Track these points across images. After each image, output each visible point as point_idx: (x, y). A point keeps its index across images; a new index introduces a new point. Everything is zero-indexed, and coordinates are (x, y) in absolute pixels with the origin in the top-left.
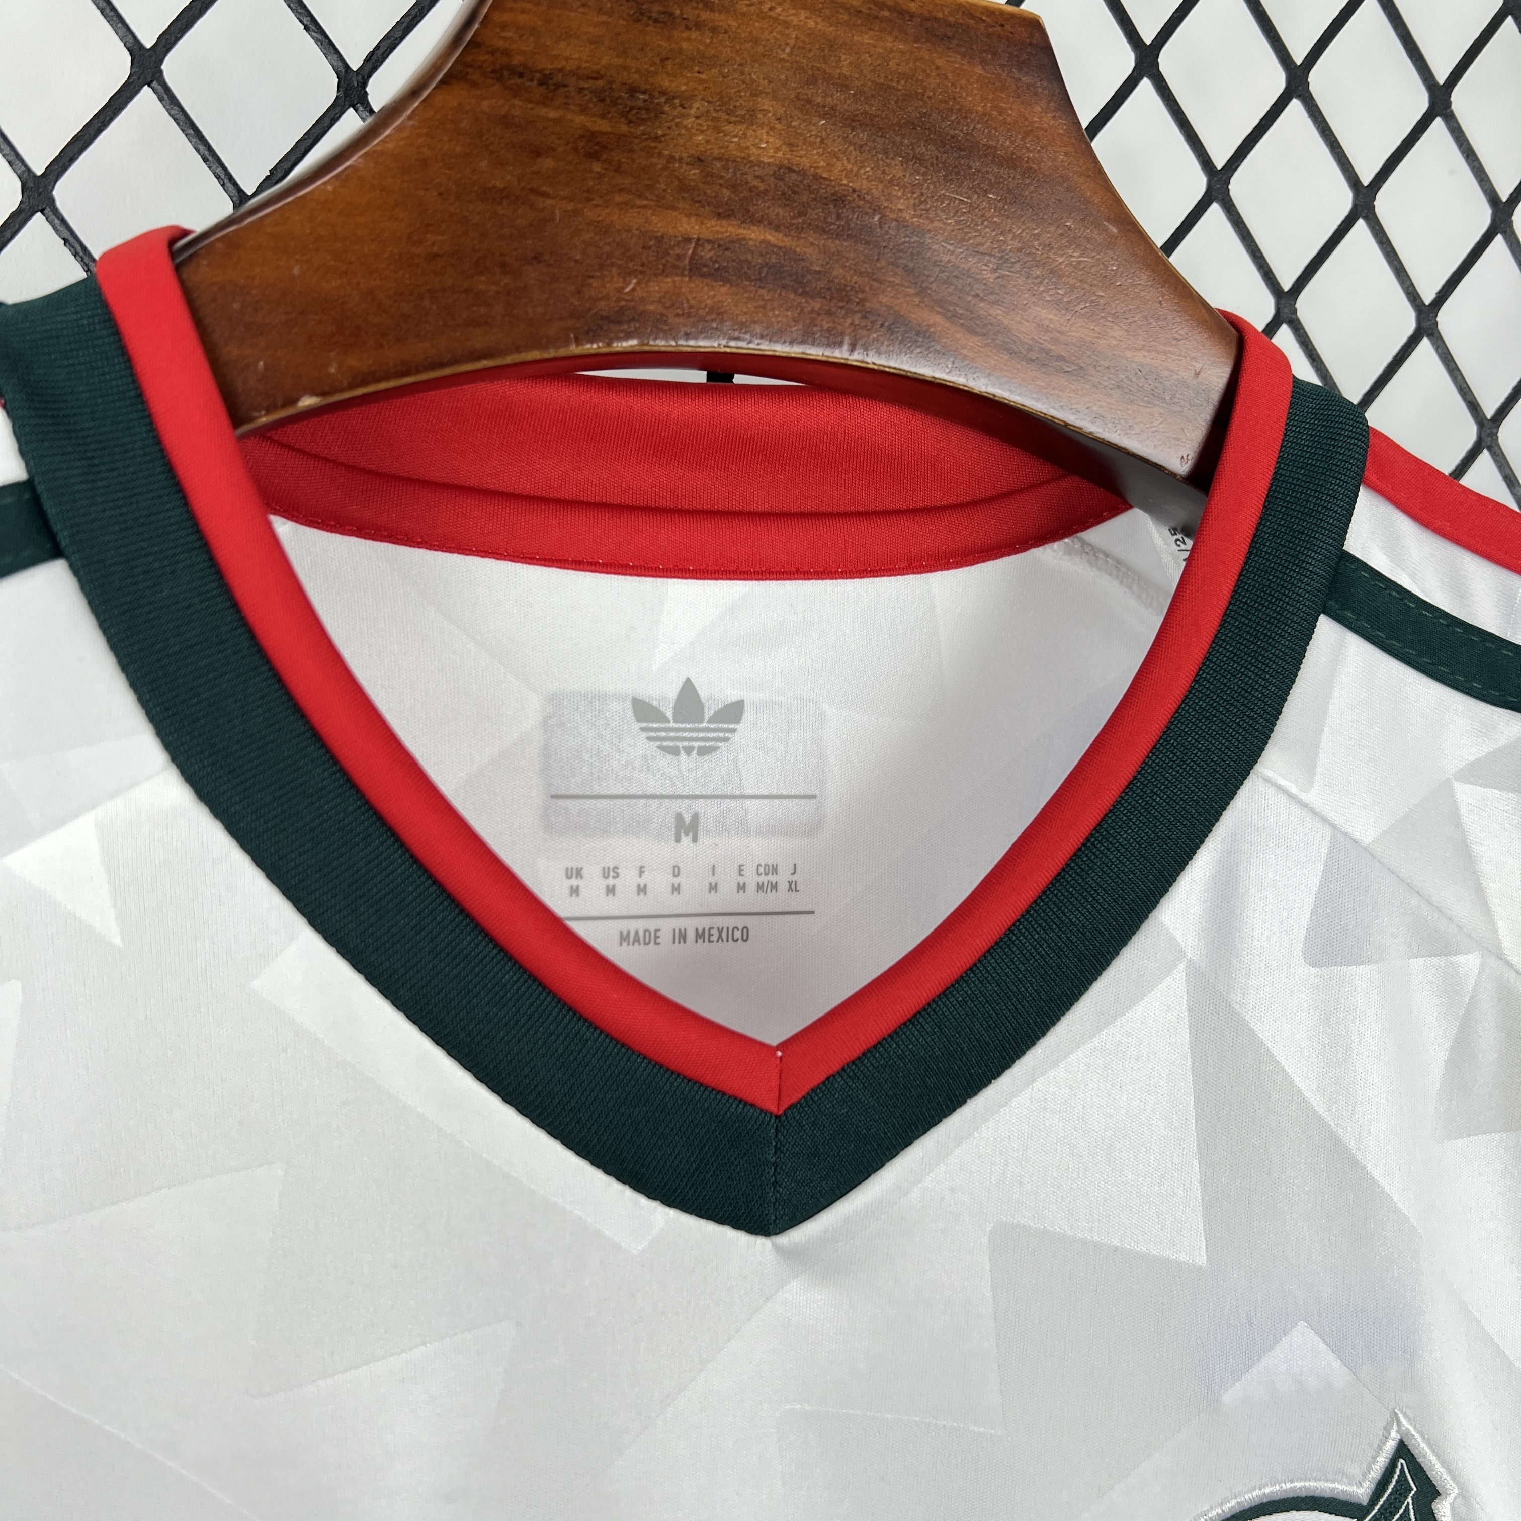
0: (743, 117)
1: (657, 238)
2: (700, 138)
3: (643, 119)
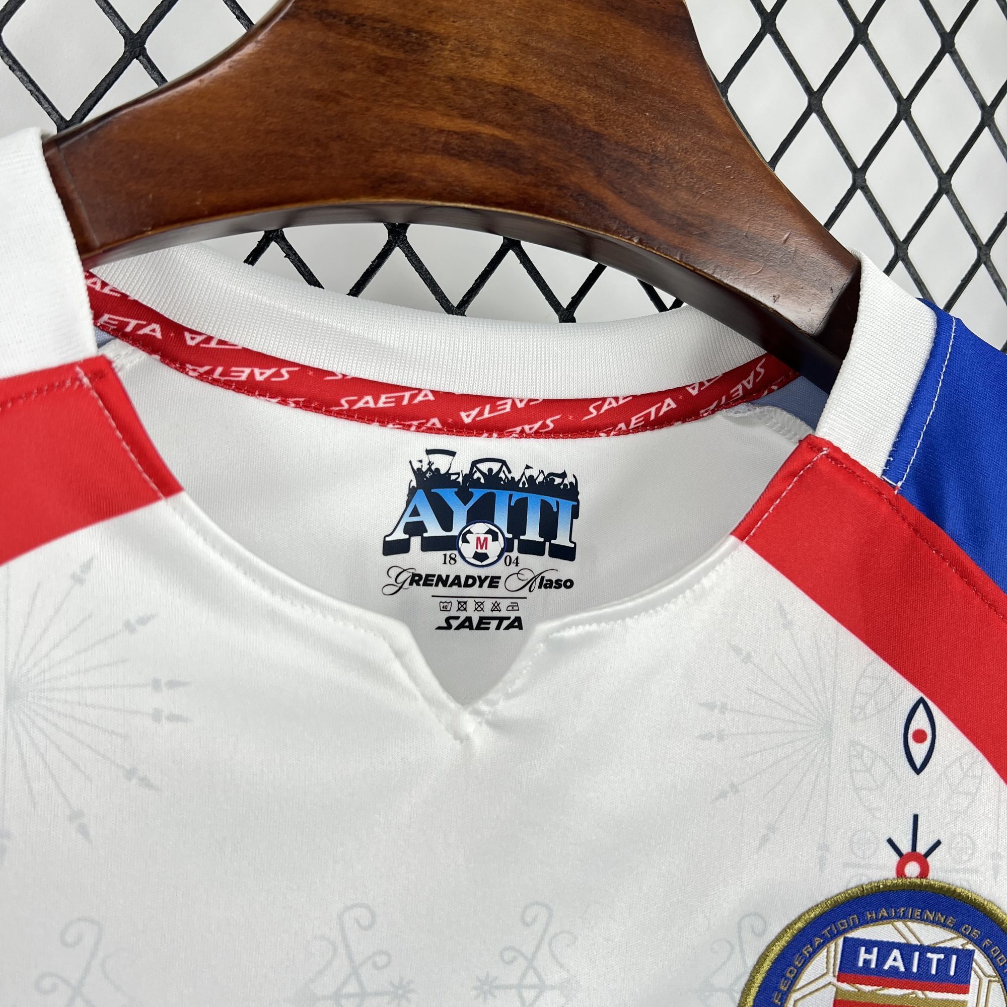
0: (482, 52)
1: (421, 129)
2: (452, 64)
3: (415, 50)
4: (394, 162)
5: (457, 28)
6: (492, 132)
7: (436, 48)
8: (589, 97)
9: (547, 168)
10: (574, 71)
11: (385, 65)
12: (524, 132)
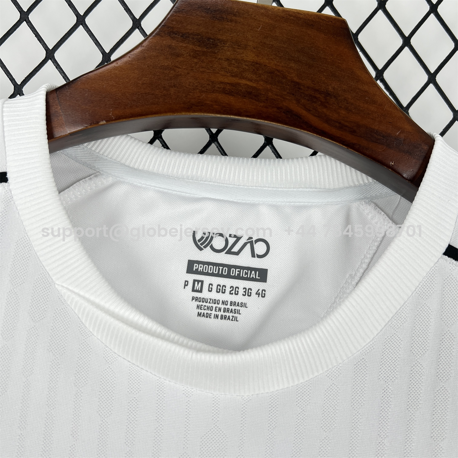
4: (198, 97)
5: (232, 37)
6: (246, 83)
7: (221, 45)
8: (295, 66)
9: (272, 99)
10: (288, 54)
11: (197, 54)
12: (261, 83)
